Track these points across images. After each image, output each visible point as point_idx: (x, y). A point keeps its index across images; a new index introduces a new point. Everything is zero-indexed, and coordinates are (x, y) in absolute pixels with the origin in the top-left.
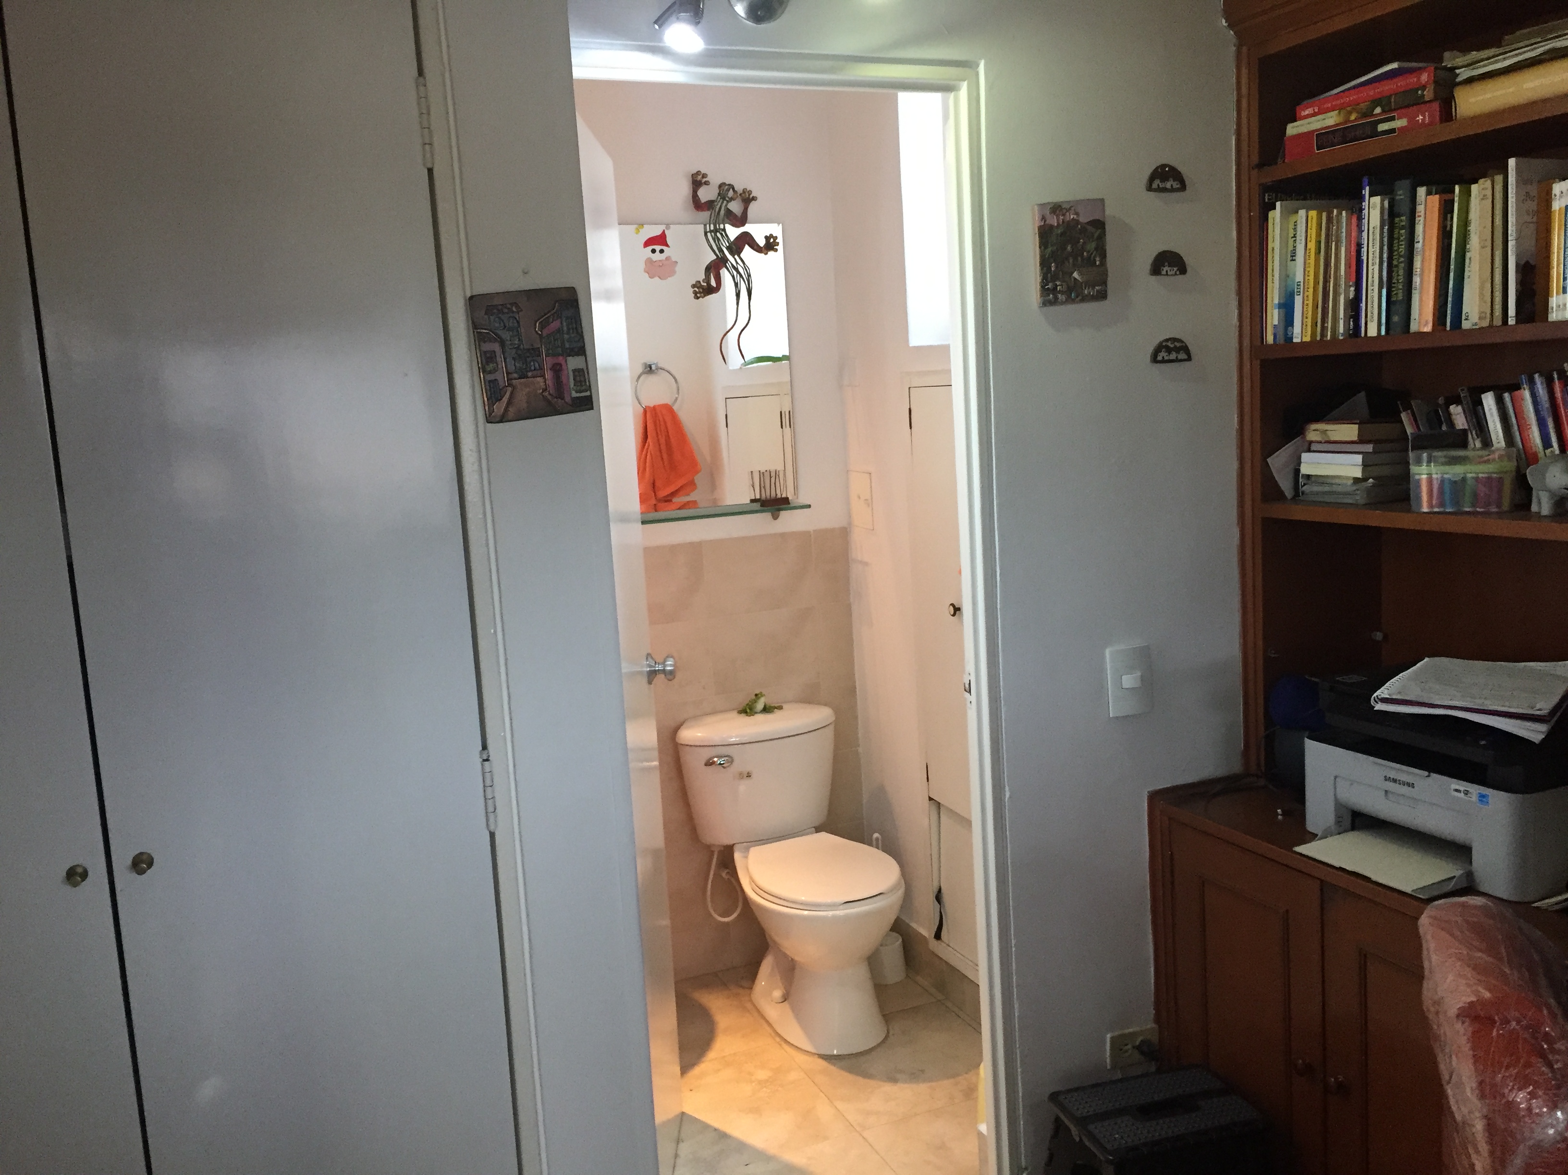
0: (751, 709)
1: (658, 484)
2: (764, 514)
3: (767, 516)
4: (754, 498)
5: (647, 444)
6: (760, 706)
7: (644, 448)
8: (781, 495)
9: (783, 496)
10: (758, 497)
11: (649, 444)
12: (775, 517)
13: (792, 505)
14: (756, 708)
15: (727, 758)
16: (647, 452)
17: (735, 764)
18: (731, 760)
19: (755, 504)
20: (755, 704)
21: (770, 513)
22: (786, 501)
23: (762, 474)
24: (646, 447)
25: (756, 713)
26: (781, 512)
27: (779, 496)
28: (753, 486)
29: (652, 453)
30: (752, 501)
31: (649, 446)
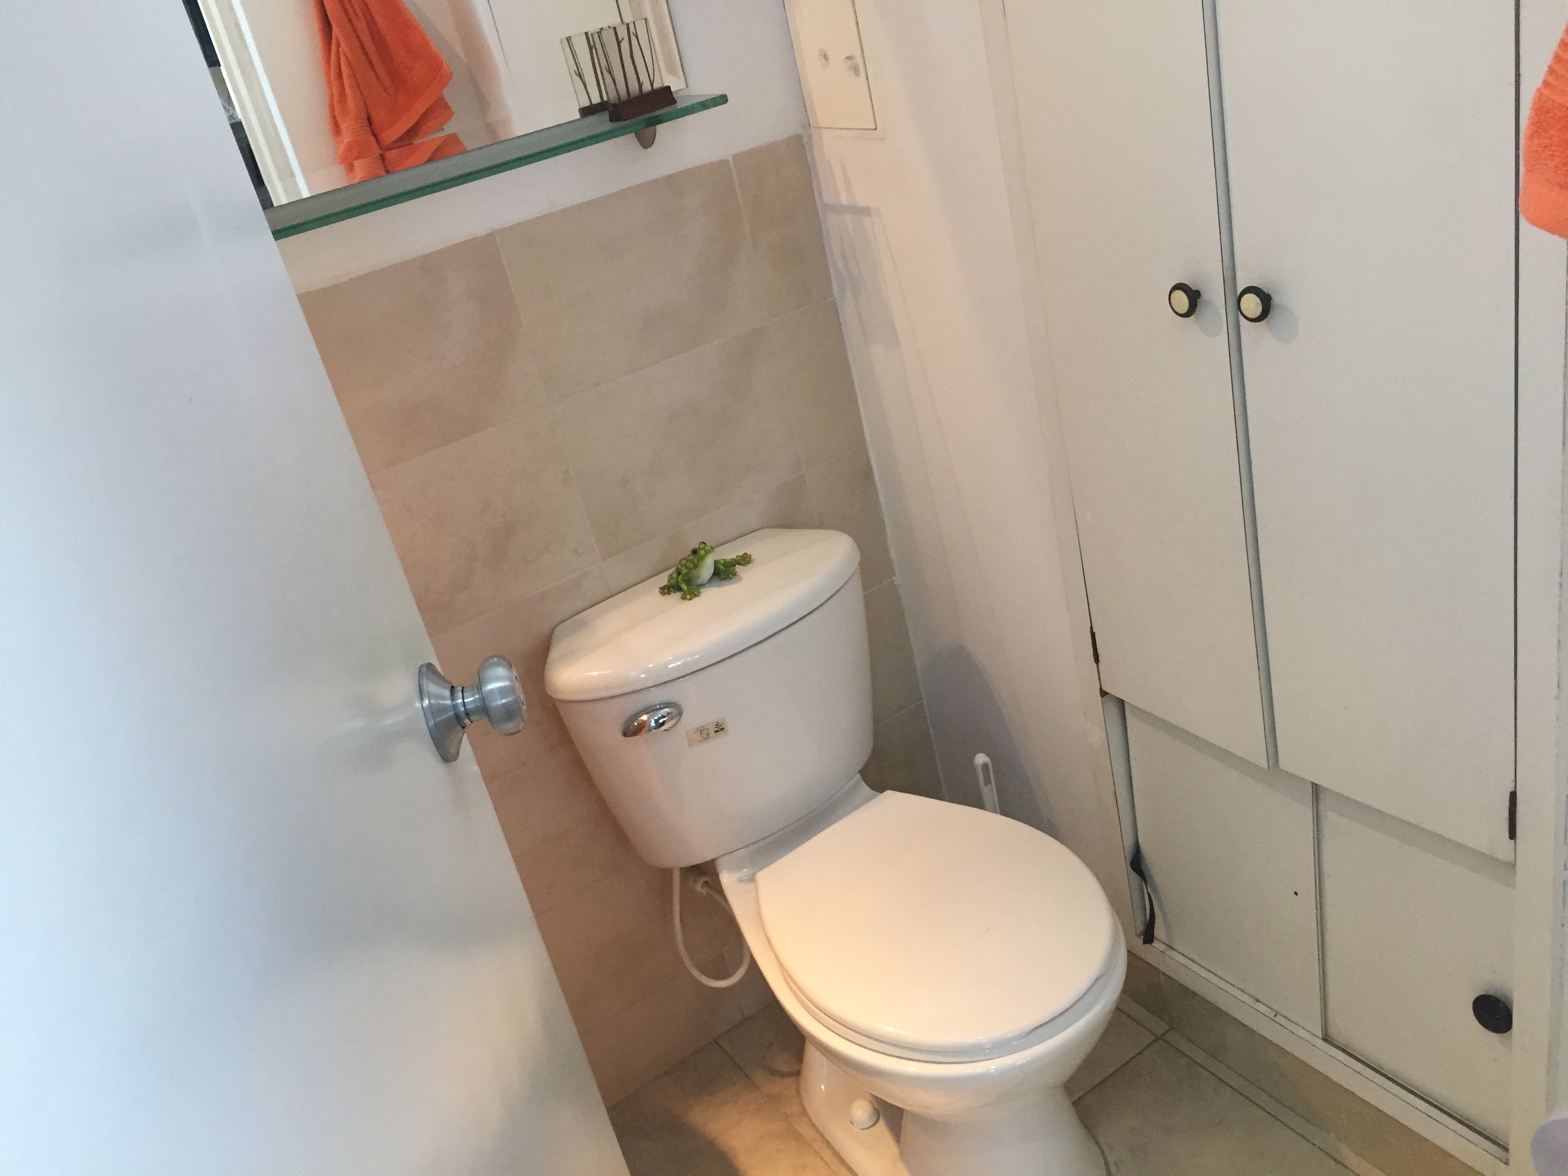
0: (688, 582)
1: (376, 119)
2: (621, 140)
3: (626, 143)
4: (588, 104)
5: (333, 41)
6: (706, 570)
7: (330, 50)
8: (652, 85)
9: (656, 86)
10: (596, 100)
11: (337, 39)
12: (647, 142)
13: (680, 105)
14: (698, 577)
15: (667, 710)
16: (339, 59)
17: (685, 716)
18: (676, 710)
19: (590, 119)
20: (694, 572)
21: (632, 136)
22: (664, 96)
23: (593, 41)
24: (334, 47)
25: (702, 585)
26: (658, 127)
27: (647, 87)
28: (580, 75)
29: (350, 57)
30: (585, 112)
31: (338, 44)
